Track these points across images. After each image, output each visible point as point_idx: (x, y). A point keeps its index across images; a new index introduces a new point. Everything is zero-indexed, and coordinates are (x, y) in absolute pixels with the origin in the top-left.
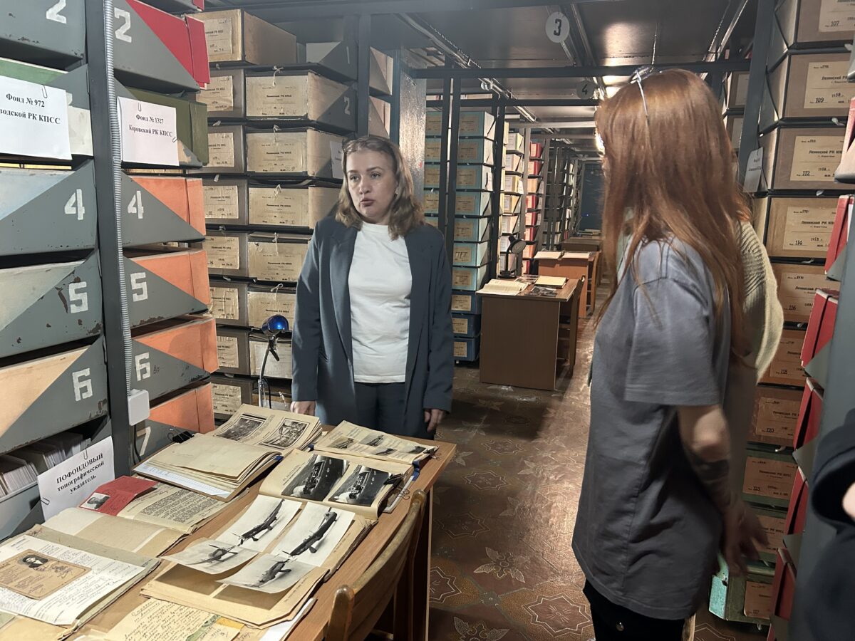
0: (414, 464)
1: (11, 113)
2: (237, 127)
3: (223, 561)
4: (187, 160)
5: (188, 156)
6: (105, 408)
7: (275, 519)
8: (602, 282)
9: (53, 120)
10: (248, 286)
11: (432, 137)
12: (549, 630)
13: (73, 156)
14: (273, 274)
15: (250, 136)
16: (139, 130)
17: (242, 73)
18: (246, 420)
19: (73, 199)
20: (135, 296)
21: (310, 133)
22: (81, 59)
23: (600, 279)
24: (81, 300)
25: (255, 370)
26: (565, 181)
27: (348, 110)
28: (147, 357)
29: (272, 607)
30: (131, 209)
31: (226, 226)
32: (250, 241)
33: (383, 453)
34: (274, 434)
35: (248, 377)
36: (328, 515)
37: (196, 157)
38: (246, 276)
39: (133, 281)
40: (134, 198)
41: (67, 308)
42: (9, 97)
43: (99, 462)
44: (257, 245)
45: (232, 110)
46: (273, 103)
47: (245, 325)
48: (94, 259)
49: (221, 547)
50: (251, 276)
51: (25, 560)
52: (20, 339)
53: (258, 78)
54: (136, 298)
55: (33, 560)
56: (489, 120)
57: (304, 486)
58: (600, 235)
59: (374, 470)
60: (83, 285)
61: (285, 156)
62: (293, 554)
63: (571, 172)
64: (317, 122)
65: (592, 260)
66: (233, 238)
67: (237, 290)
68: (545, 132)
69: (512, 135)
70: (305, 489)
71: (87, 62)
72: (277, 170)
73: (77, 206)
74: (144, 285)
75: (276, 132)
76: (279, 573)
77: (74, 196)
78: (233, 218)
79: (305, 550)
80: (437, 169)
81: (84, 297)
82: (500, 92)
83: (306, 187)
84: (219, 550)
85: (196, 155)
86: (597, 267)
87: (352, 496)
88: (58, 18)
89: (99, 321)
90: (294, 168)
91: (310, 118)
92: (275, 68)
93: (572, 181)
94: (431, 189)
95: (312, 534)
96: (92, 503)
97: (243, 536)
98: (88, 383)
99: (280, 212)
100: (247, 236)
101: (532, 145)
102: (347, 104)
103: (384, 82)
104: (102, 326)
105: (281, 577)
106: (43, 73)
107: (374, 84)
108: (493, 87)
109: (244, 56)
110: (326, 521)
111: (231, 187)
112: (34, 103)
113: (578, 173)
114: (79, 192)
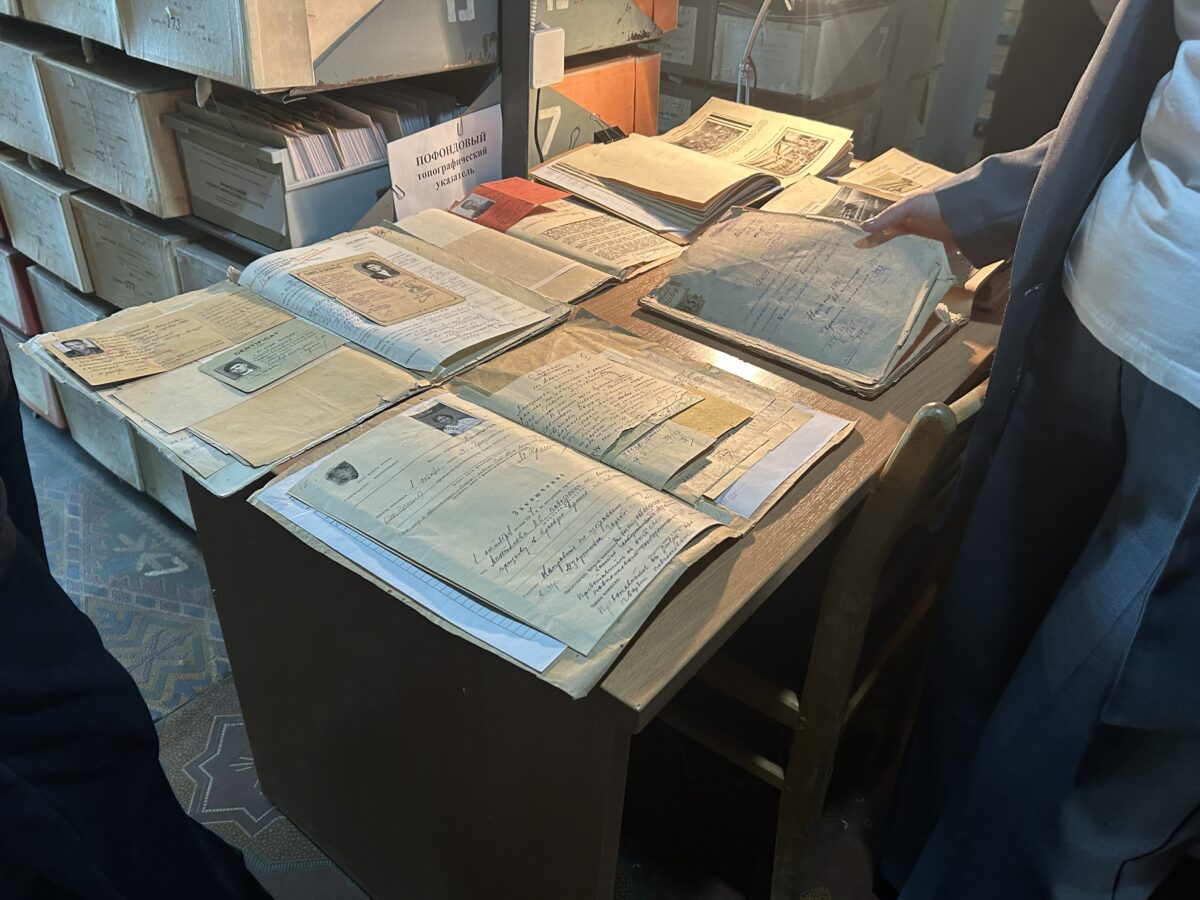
6: (493, 50)
34: (764, 153)
43: (479, 147)
51: (364, 266)
55: (377, 268)
96: (467, 208)
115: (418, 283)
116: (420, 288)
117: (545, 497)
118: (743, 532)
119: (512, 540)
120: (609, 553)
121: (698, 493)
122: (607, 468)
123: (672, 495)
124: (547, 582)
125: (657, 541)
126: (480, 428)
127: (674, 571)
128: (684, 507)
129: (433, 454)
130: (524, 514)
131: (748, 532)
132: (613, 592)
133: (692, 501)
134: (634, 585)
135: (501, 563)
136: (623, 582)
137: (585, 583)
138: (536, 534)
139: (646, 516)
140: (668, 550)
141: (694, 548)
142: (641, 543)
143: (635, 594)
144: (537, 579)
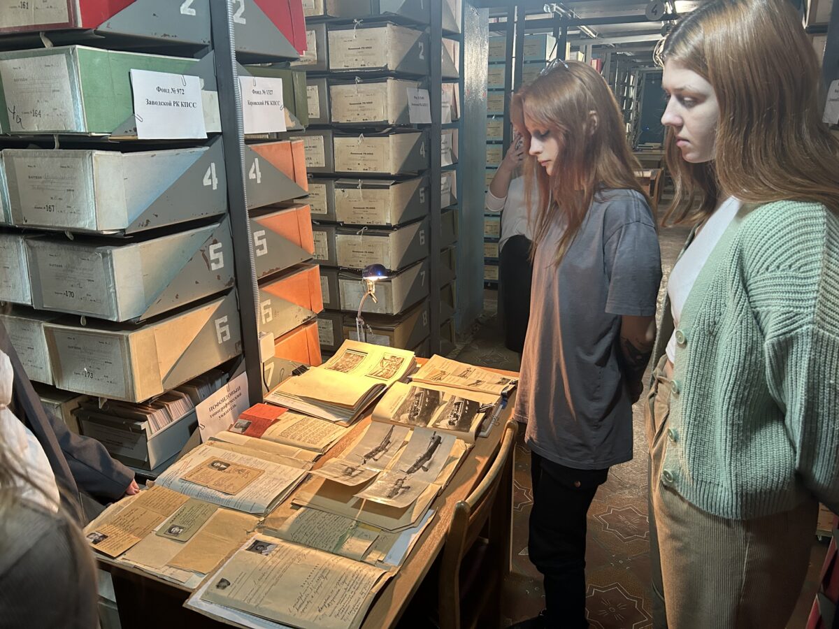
0: (502, 394)
1: (160, 104)
2: (321, 80)
3: (354, 477)
4: (292, 125)
5: (292, 121)
6: (240, 349)
7: (389, 442)
8: (663, 198)
9: (191, 105)
10: (336, 229)
11: (494, 63)
12: (619, 536)
13: (208, 134)
14: (358, 218)
15: (333, 88)
16: (255, 103)
17: (325, 28)
18: (351, 354)
19: (208, 173)
20: (258, 251)
21: (390, 81)
22: (207, 46)
23: (661, 196)
24: (218, 257)
25: (345, 305)
26: (625, 95)
27: (423, 54)
28: (269, 304)
29: (400, 517)
30: (252, 176)
31: (313, 174)
32: (336, 187)
33: (474, 384)
34: (376, 366)
35: (339, 311)
36: (433, 438)
37: (299, 121)
38: (334, 220)
39: (256, 238)
40: (253, 166)
41: (209, 267)
42: (159, 89)
43: (238, 393)
44: (343, 191)
45: (316, 63)
46: (354, 55)
47: (334, 265)
48: (226, 221)
49: (350, 466)
50: (339, 220)
51: (212, 465)
52: (177, 295)
53: (340, 31)
54: (259, 253)
55: (219, 464)
56: (551, 42)
57: (408, 414)
58: (661, 148)
59: (466, 400)
60: (219, 245)
61: (367, 106)
62: (409, 472)
63: (631, 84)
64: (396, 71)
65: (654, 178)
66: (320, 185)
67: (325, 233)
68: (607, 47)
69: (573, 53)
70: (410, 416)
71: (213, 48)
72: (360, 120)
73: (212, 179)
74: (264, 241)
75: (358, 83)
76: (401, 490)
77: (209, 169)
78: (320, 166)
79: (418, 469)
80: (501, 96)
81: (220, 256)
82: (562, 13)
83: (386, 135)
84: (349, 468)
85: (299, 119)
86: (659, 184)
87: (451, 423)
88: (190, 12)
89: (232, 275)
90: (375, 117)
91: (390, 68)
92: (355, 21)
93: (632, 93)
94: (492, 116)
95: (422, 456)
96: (238, 428)
97: (365, 456)
98: (226, 328)
99: (364, 160)
100: (333, 183)
101: (593, 61)
102: (421, 49)
103: (453, 21)
104: (234, 279)
105: (403, 493)
106: (181, 63)
107: (446, 25)
108: (556, 9)
109: (325, 10)
110: (432, 444)
111: (317, 137)
112: (177, 92)
113: (639, 84)
114: (213, 165)
115: (240, 468)
116: (242, 470)
117: (313, 576)
118: (396, 573)
119: (303, 598)
120: (344, 596)
121: (375, 559)
122: (336, 556)
123: (365, 562)
124: (321, 614)
125: (362, 586)
126: (277, 549)
127: (371, 597)
128: (371, 567)
129: (260, 566)
130: (306, 585)
131: (398, 572)
132: (348, 611)
133: (374, 563)
134: (356, 607)
135: (301, 610)
136: (352, 606)
137: (337, 610)
138: (313, 594)
139: (356, 576)
140: (367, 589)
141: (377, 585)
142: (356, 588)
143: (357, 610)
144: (317, 613)
